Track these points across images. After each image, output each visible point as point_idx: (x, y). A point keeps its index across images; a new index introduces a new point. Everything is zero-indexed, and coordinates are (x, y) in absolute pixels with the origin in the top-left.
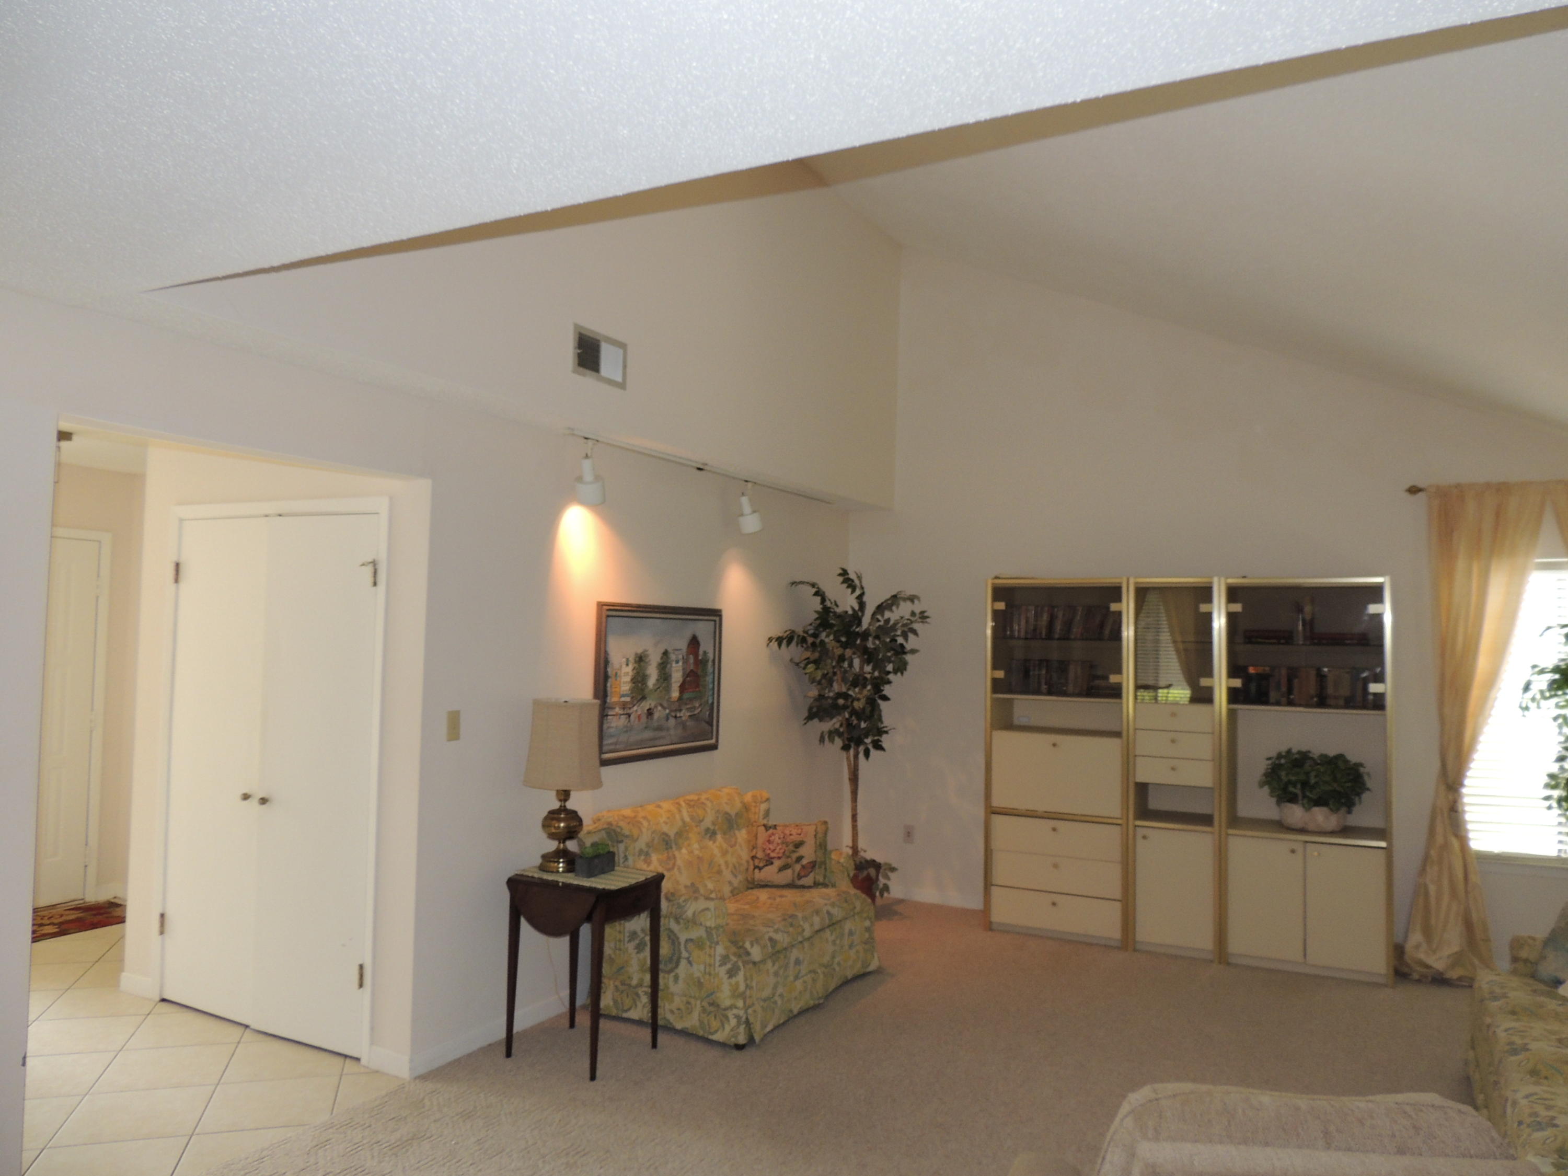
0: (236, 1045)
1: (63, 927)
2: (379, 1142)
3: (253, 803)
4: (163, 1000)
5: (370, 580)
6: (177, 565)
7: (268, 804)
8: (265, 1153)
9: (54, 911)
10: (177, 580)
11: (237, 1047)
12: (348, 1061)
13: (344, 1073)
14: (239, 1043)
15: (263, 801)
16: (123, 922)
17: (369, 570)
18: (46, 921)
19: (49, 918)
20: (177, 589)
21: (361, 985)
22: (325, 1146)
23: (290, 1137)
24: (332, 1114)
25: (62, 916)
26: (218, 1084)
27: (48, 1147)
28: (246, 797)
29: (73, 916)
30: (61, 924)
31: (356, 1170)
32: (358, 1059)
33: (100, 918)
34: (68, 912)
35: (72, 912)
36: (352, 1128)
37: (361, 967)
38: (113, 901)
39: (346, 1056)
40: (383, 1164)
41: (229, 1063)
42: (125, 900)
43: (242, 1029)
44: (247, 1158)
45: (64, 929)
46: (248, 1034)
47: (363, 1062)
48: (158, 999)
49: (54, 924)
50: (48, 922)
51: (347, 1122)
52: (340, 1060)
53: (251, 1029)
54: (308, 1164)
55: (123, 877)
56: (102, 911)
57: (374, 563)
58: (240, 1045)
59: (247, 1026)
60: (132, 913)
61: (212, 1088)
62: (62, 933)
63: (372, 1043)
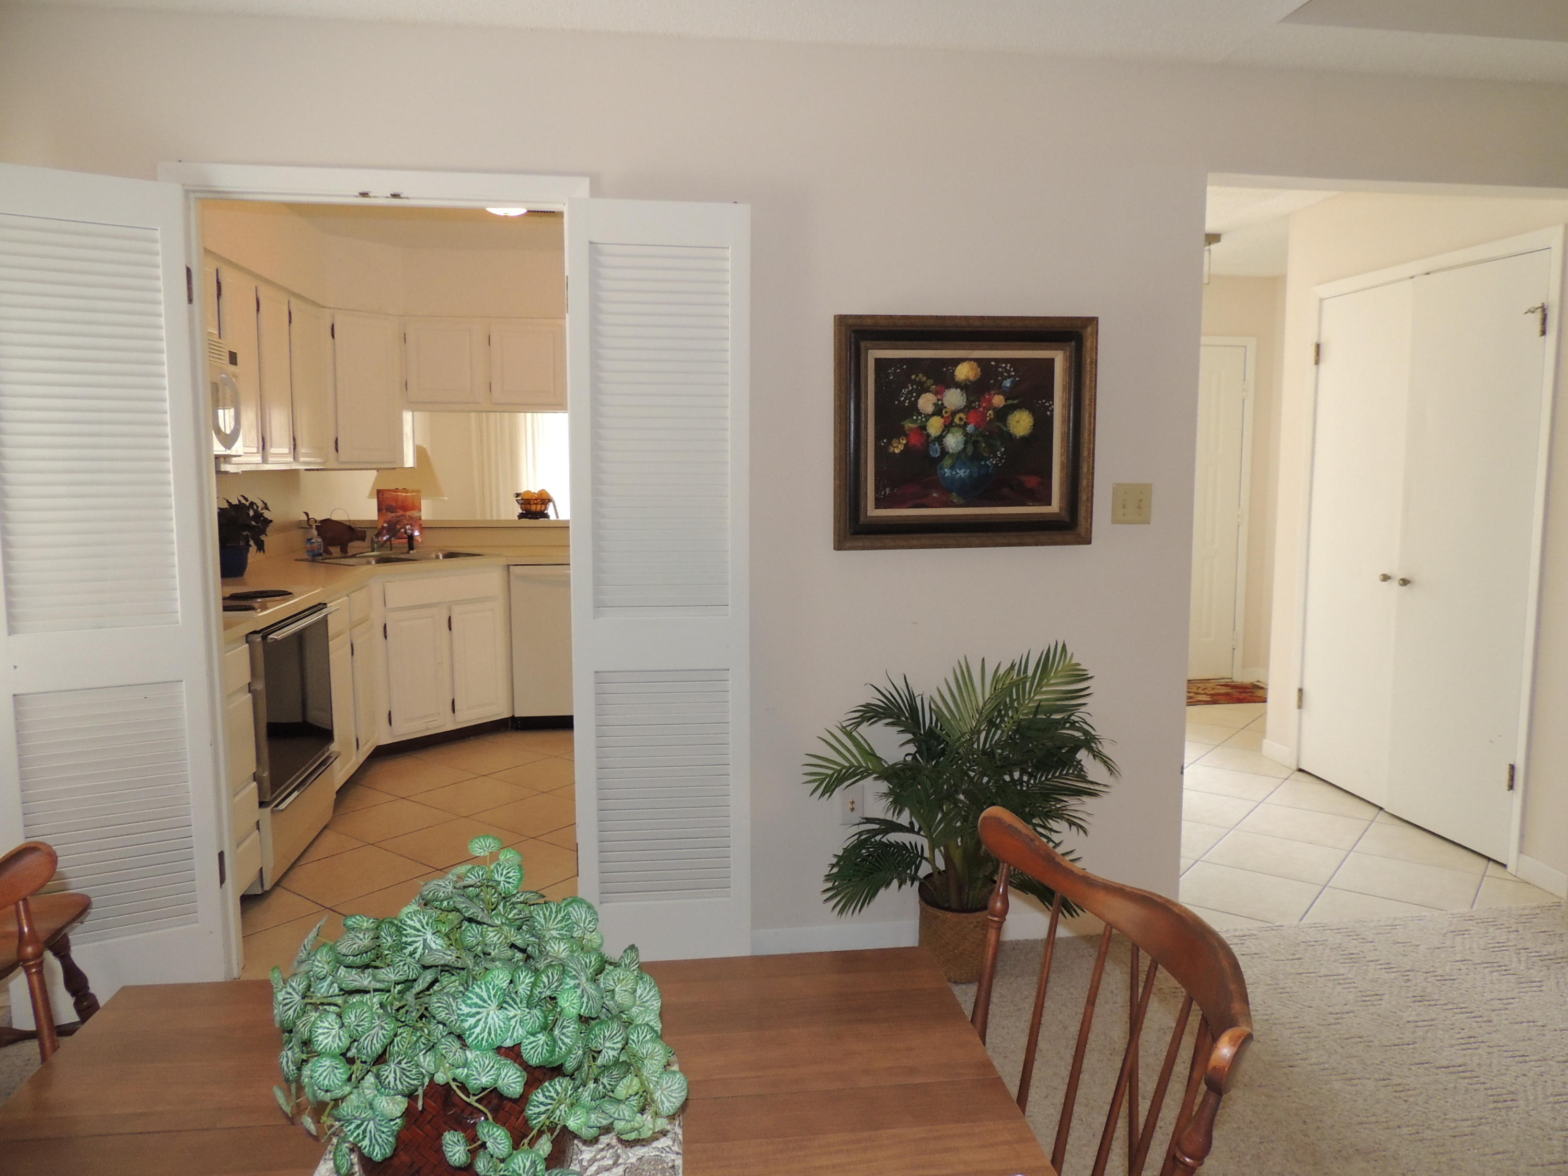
0: (1368, 823)
1: (1215, 698)
2: (1527, 949)
3: (1394, 585)
4: (1301, 770)
5: (1538, 327)
6: (1318, 346)
7: (1409, 585)
8: (1397, 922)
9: (1207, 685)
10: (1317, 362)
11: (1370, 825)
12: (1491, 863)
13: (1487, 874)
14: (1373, 821)
15: (1405, 582)
16: (1265, 702)
17: (1538, 315)
18: (1200, 691)
19: (1204, 689)
20: (1318, 370)
21: (1511, 787)
22: (1464, 934)
23: (1425, 916)
24: (1472, 908)
25: (1213, 689)
26: (1350, 851)
27: (1202, 859)
28: (1386, 578)
29: (1224, 690)
30: (1212, 695)
31: (1499, 966)
32: (1504, 866)
33: (1244, 695)
34: (1220, 687)
35: (1223, 687)
36: (1496, 927)
37: (1512, 768)
38: (1257, 684)
39: (1489, 859)
40: (1532, 971)
41: (1362, 836)
42: (1267, 685)
43: (1377, 810)
44: (1379, 921)
45: (1215, 700)
46: (1381, 816)
47: (1510, 869)
48: (1295, 768)
49: (1208, 695)
50: (1203, 692)
51: (1489, 920)
52: (1485, 862)
53: (1386, 812)
54: (1444, 945)
55: (1266, 667)
56: (1247, 690)
57: (1544, 310)
58: (1374, 824)
59: (1381, 809)
60: (1271, 696)
61: (1345, 853)
62: (1214, 702)
63: (1521, 851)
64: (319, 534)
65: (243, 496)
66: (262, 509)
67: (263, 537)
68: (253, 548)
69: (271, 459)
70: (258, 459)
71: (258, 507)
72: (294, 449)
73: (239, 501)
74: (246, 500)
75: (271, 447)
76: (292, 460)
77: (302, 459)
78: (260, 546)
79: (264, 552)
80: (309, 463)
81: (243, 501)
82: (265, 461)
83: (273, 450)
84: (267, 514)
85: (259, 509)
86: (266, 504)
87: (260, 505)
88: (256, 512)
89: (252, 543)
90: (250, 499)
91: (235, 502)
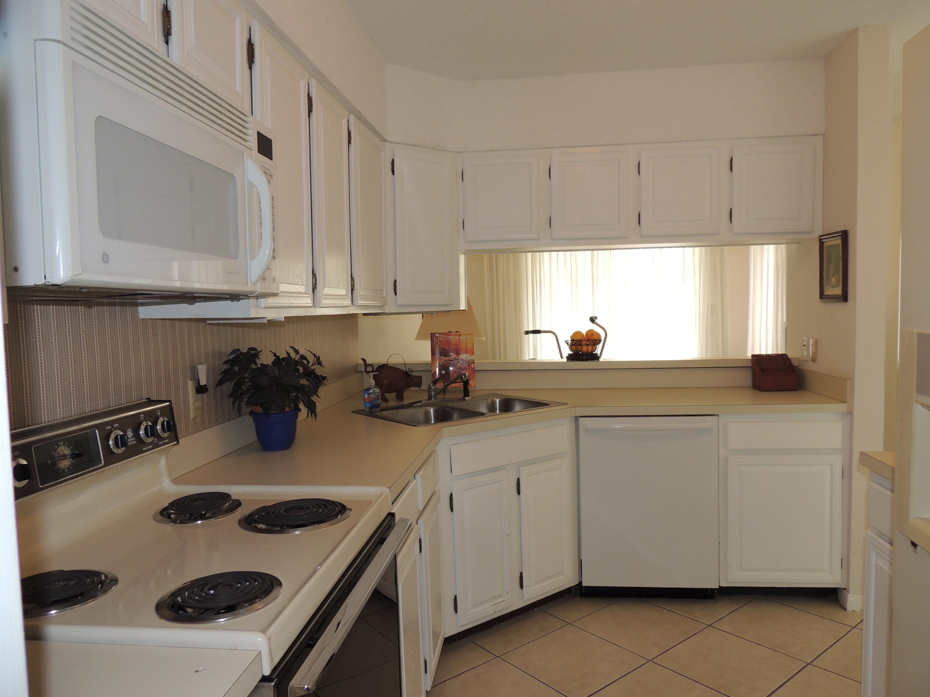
64: (377, 384)
65: (292, 347)
66: (313, 365)
67: (314, 398)
68: (304, 411)
69: (325, 302)
70: (309, 301)
71: (308, 362)
72: (352, 290)
73: (288, 354)
74: (297, 352)
75: (325, 286)
76: (350, 302)
77: (361, 302)
78: (312, 409)
79: (316, 416)
80: (367, 307)
81: (293, 355)
82: (315, 304)
83: (327, 291)
84: (319, 371)
85: (310, 365)
86: (318, 358)
87: (311, 359)
88: (305, 367)
89: (301, 406)
90: (302, 352)
91: (283, 355)
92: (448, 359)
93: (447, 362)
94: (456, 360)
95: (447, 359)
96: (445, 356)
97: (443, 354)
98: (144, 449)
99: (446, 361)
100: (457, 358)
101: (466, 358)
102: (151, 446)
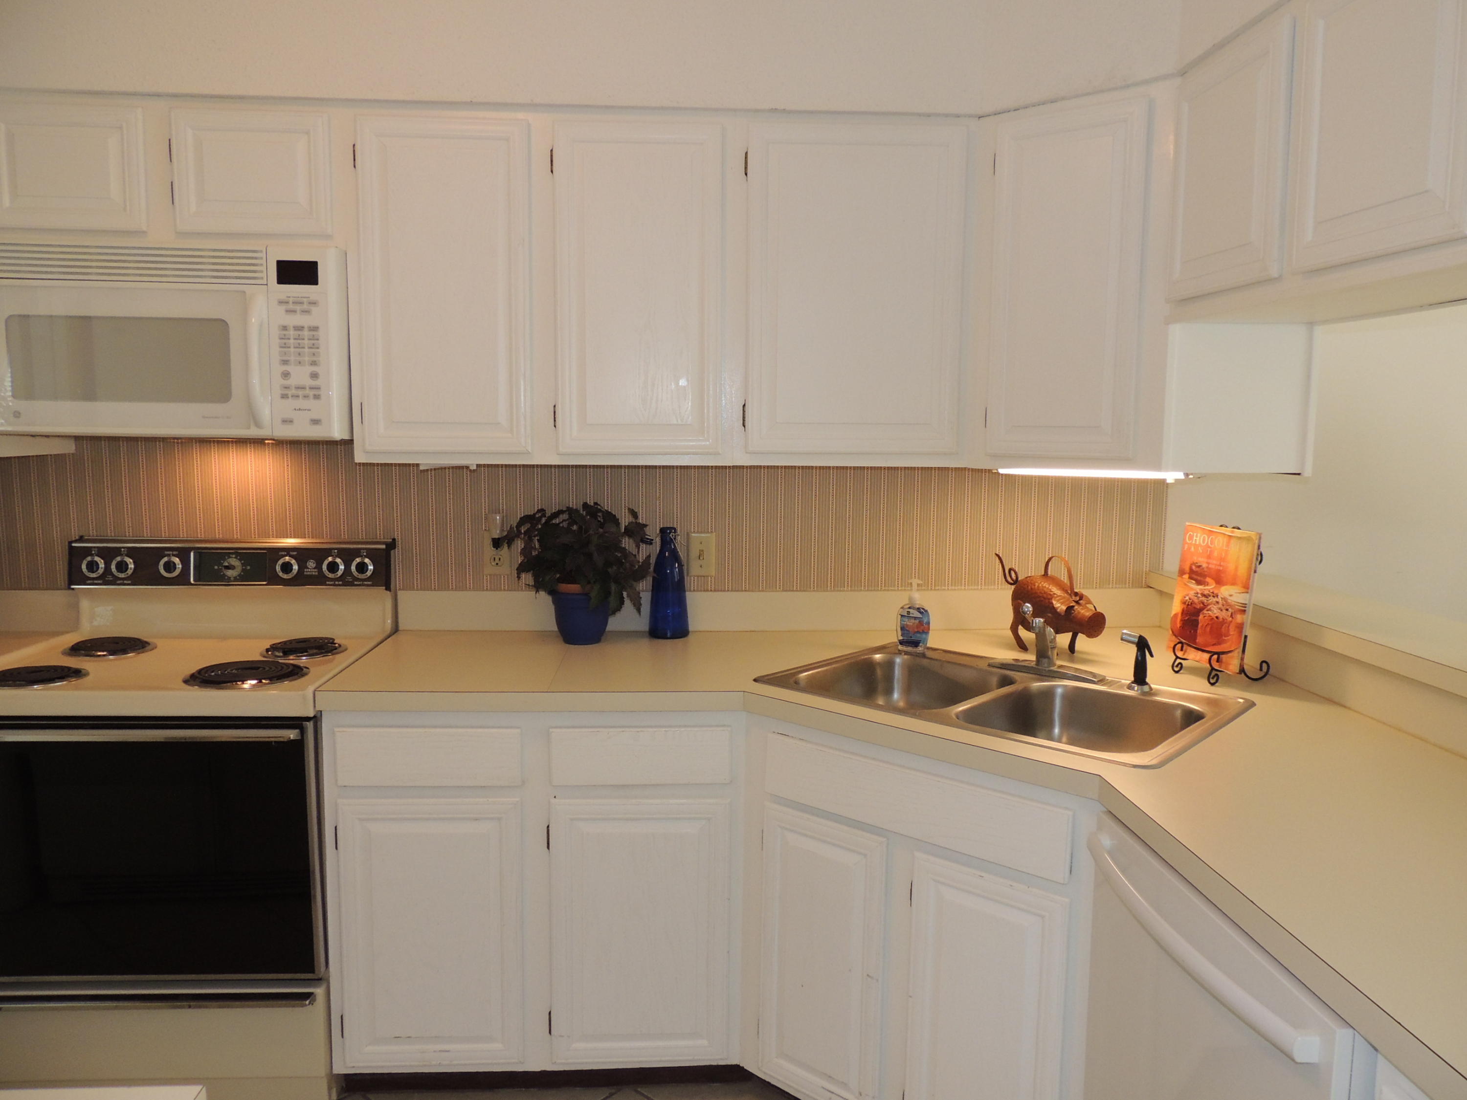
92: (1201, 590)
93: (1199, 597)
94: (1214, 596)
95: (1199, 591)
96: (1199, 583)
97: (1195, 577)
98: (327, 583)
99: (1197, 593)
100: (1216, 592)
101: (1231, 596)
102: (341, 583)
